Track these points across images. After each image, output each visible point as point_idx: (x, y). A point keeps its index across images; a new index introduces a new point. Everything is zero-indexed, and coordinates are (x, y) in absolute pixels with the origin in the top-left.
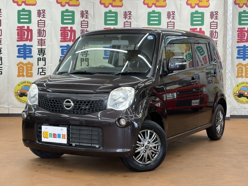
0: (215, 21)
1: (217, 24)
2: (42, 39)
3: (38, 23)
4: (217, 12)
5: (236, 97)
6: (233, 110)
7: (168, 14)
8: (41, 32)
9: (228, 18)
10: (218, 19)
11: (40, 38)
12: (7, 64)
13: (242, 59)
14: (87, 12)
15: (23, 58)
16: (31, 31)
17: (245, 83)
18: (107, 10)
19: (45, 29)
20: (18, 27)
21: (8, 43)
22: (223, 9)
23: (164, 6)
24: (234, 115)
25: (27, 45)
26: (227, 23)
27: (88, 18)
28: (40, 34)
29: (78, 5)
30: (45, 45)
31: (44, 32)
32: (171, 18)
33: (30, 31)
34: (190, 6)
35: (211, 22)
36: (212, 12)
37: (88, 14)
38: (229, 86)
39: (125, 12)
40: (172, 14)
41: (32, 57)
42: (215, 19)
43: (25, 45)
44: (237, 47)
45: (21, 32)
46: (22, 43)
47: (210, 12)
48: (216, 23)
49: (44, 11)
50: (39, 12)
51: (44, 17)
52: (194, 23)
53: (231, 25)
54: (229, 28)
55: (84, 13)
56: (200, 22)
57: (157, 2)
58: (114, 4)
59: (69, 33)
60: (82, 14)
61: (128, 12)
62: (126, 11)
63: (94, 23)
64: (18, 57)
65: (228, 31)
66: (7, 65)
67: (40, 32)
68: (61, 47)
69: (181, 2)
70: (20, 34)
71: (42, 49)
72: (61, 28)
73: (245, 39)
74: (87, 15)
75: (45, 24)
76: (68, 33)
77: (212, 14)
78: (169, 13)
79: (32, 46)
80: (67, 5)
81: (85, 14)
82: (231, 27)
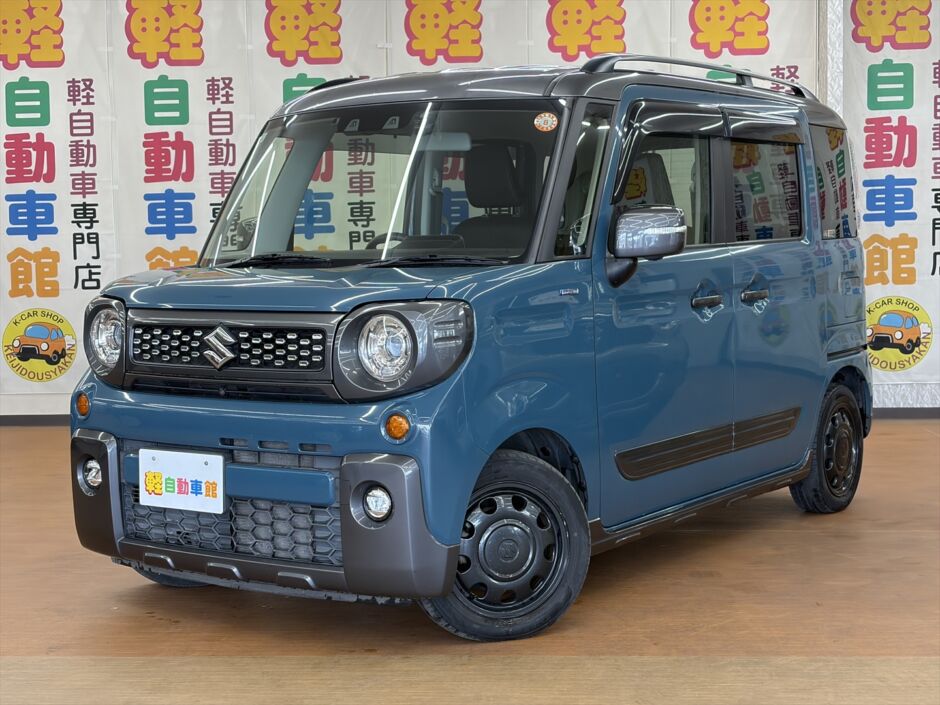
2: (222, 173)
3: (211, 120)
4: (796, 68)
8: (222, 149)
9: (829, 87)
11: (218, 169)
12: (115, 256)
13: (883, 222)
15: (165, 235)
16: (189, 146)
17: (894, 301)
19: (232, 140)
20: (147, 136)
21: (116, 187)
22: (814, 58)
25: (175, 192)
28: (216, 156)
29: (338, 60)
31: (231, 148)
33: (184, 146)
34: (703, 51)
36: (778, 68)
41: (193, 230)
43: (169, 192)
44: (866, 183)
45: (158, 151)
46: (159, 188)
47: (772, 69)
49: (228, 82)
50: (213, 85)
57: (594, 42)
58: (453, 53)
64: (149, 231)
66: (113, 259)
67: (216, 148)
69: (674, 40)
70: (152, 158)
73: (890, 156)
75: (231, 123)
77: (778, 74)
79: (192, 196)
80: (301, 59)
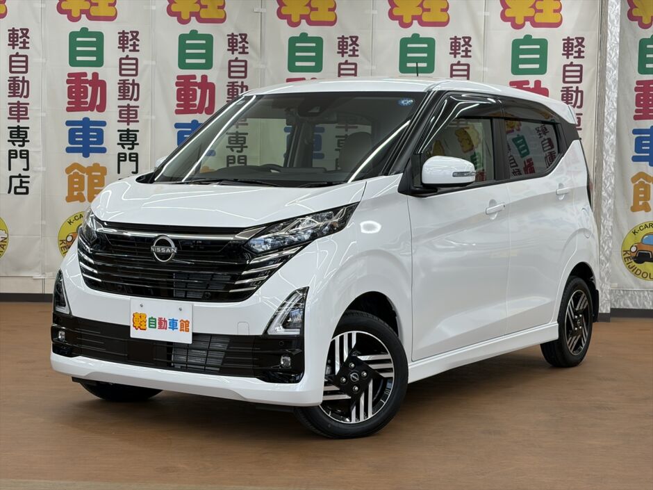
0: (576, 62)
1: (581, 71)
2: (128, 106)
3: (121, 64)
4: (583, 39)
5: (630, 261)
6: (623, 296)
7: (452, 43)
8: (128, 87)
9: (608, 55)
10: (583, 57)
11: (125, 103)
12: (41, 169)
14: (246, 37)
15: (82, 154)
16: (103, 84)
18: (296, 32)
19: (137, 80)
20: (70, 75)
21: (44, 114)
22: (597, 31)
23: (444, 24)
24: (625, 307)
25: (91, 120)
26: (605, 69)
27: (247, 53)
28: (124, 93)
29: (222, 20)
30: (138, 121)
31: (136, 87)
32: (460, 53)
33: (98, 84)
34: (510, 23)
35: (565, 66)
36: (569, 39)
37: (247, 43)
38: (608, 232)
39: (343, 38)
40: (462, 43)
41: (103, 150)
42: (575, 57)
43: (86, 119)
44: (635, 132)
45: (78, 87)
46: (78, 116)
47: (564, 40)
48: (578, 68)
49: (135, 34)
50: (123, 37)
51: (134, 50)
52: (521, 66)
53: (616, 72)
54: (609, 81)
55: (237, 40)
56: (537, 66)
57: (425, 13)
58: (313, 18)
59: (199, 92)
60: (233, 43)
61: (350, 37)
62: (343, 36)
63: (262, 66)
64: (69, 150)
65: (607, 89)
66: (40, 171)
67: (124, 87)
68: (177, 126)
69: (488, 14)
70: (74, 92)
71: (128, 130)
72: (179, 77)
74: (244, 45)
75: (137, 67)
76: (195, 90)
77: (568, 43)
78: (456, 42)
79: (104, 124)
80: (193, 19)
81: (240, 42)
82: (615, 79)
